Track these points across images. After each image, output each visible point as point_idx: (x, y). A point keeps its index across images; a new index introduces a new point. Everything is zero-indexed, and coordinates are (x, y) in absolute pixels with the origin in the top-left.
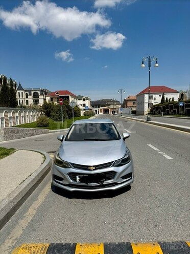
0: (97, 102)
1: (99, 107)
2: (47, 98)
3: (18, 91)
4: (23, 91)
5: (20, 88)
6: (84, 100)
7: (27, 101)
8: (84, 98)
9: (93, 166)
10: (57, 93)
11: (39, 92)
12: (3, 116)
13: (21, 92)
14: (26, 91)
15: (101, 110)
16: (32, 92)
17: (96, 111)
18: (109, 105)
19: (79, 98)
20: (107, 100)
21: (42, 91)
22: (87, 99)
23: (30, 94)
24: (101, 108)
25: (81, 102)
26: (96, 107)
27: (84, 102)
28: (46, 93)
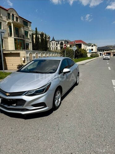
0: (103, 47)
1: (103, 51)
2: (68, 45)
3: (52, 42)
4: (55, 42)
5: (53, 40)
6: (92, 46)
7: (57, 47)
8: (92, 45)
9: (9, 93)
10: (74, 42)
11: (63, 42)
12: (35, 56)
13: (53, 42)
14: (56, 41)
15: (104, 53)
16: (60, 42)
17: (101, 54)
18: (111, 50)
19: (89, 45)
20: (110, 46)
21: (65, 41)
22: (95, 45)
23: (59, 44)
24: (105, 52)
25: (90, 48)
26: (101, 51)
27: (92, 48)
28: (68, 42)
